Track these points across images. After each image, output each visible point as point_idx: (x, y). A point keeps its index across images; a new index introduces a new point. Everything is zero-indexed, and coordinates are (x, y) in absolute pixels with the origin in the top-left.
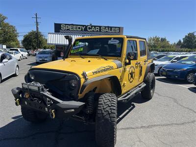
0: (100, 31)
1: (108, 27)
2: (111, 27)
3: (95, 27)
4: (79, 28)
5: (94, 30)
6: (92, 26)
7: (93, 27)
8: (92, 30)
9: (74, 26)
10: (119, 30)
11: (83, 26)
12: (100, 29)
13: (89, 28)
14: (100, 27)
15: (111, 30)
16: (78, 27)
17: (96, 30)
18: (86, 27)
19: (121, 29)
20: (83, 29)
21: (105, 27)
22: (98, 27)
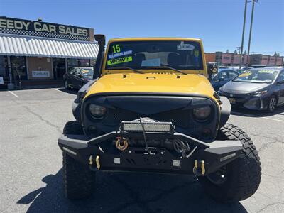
0: (58, 32)
1: (71, 27)
2: (76, 28)
3: (48, 24)
4: (19, 25)
5: (47, 29)
6: (43, 23)
7: (45, 25)
8: (43, 29)
9: (8, 21)
10: (88, 32)
11: (26, 22)
12: (57, 30)
13: (38, 27)
14: (57, 26)
15: (75, 32)
16: (16, 22)
17: (51, 30)
18: (32, 23)
19: (90, 32)
20: (26, 26)
21: (66, 27)
22: (54, 26)
